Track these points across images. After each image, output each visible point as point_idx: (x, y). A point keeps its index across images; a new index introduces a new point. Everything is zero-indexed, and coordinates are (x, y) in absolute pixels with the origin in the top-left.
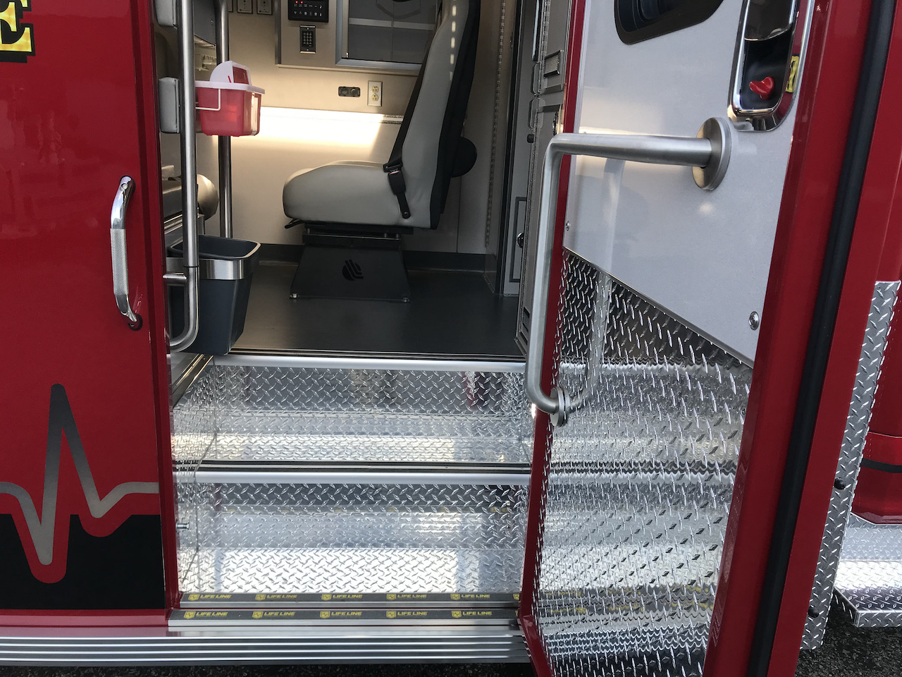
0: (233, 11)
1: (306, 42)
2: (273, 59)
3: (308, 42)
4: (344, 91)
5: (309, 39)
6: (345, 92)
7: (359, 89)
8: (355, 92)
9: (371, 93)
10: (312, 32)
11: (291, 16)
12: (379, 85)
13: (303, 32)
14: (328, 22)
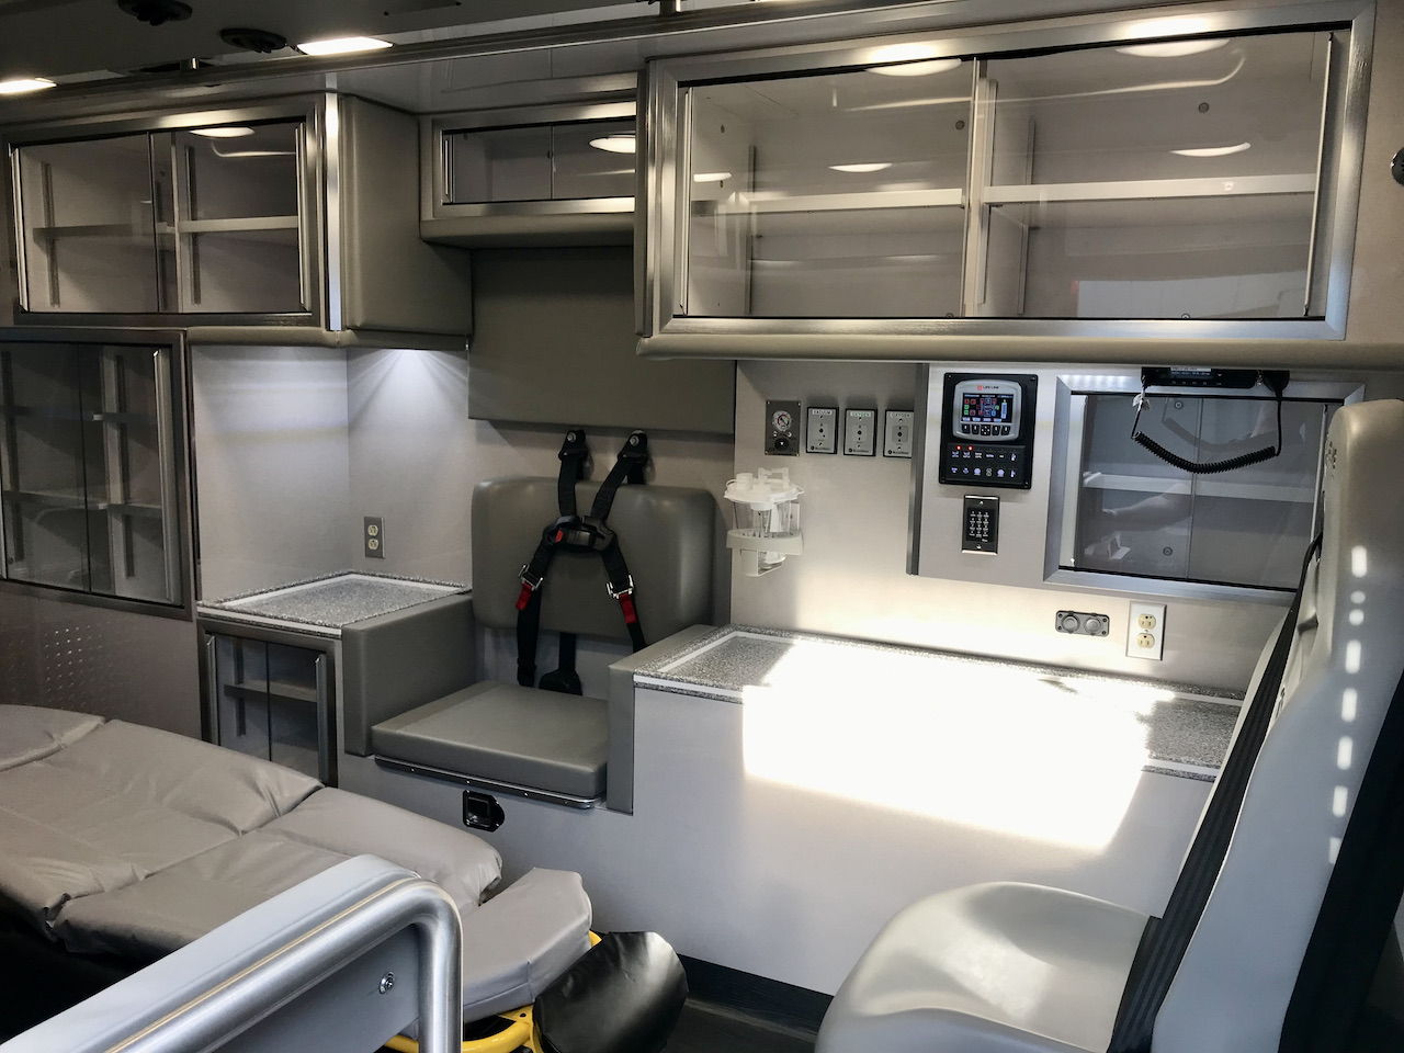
0: (835, 452)
1: (976, 532)
2: (902, 561)
3: (981, 531)
4: (1068, 620)
5: (983, 526)
6: (1072, 623)
7: (1106, 618)
8: (1099, 625)
9: (1137, 630)
10: (992, 511)
11: (945, 477)
12: (1158, 613)
13: (970, 509)
14: (1029, 487)
